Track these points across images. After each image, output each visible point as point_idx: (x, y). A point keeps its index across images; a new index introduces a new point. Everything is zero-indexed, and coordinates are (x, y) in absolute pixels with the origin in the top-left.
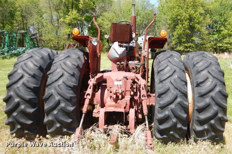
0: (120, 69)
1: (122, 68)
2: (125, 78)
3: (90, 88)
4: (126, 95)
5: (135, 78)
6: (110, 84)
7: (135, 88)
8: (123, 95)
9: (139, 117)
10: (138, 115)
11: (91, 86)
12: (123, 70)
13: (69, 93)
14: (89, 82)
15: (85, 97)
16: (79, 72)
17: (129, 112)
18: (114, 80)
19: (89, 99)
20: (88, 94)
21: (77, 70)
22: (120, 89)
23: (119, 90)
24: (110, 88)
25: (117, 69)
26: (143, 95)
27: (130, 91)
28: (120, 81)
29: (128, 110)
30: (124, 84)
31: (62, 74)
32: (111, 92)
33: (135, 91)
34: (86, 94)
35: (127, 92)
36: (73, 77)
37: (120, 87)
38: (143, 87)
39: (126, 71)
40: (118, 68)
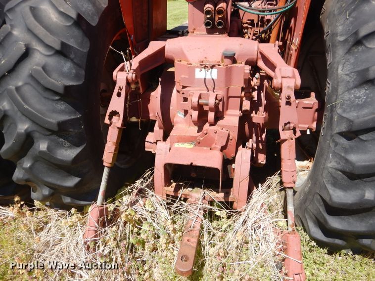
0: (212, 28)
1: (219, 24)
2: (226, 57)
3: (119, 95)
4: (227, 109)
5: (259, 56)
6: (183, 76)
7: (256, 87)
8: (221, 109)
9: (259, 162)
10: (257, 155)
11: (121, 89)
12: (221, 32)
13: (55, 111)
14: (115, 73)
15: (107, 121)
16: (86, 40)
17: (234, 158)
18: (194, 64)
19: (118, 128)
20: (114, 113)
21: (77, 32)
22: (211, 92)
23: (208, 96)
24: (184, 87)
25: (204, 27)
26: (286, 124)
27: (241, 98)
28: (213, 67)
29: (233, 155)
30: (223, 78)
31: (24, 49)
32: (185, 99)
33: (256, 98)
34: (108, 113)
35: (230, 99)
36: (62, 58)
37: (210, 87)
38: (289, 98)
39: (230, 35)
40: (207, 24)
